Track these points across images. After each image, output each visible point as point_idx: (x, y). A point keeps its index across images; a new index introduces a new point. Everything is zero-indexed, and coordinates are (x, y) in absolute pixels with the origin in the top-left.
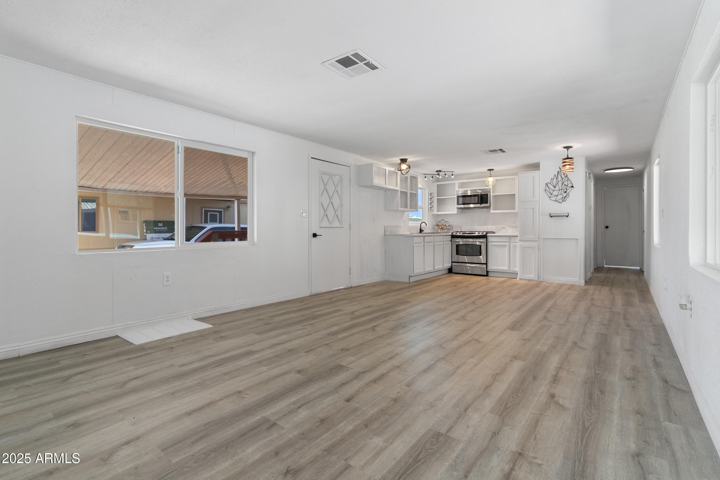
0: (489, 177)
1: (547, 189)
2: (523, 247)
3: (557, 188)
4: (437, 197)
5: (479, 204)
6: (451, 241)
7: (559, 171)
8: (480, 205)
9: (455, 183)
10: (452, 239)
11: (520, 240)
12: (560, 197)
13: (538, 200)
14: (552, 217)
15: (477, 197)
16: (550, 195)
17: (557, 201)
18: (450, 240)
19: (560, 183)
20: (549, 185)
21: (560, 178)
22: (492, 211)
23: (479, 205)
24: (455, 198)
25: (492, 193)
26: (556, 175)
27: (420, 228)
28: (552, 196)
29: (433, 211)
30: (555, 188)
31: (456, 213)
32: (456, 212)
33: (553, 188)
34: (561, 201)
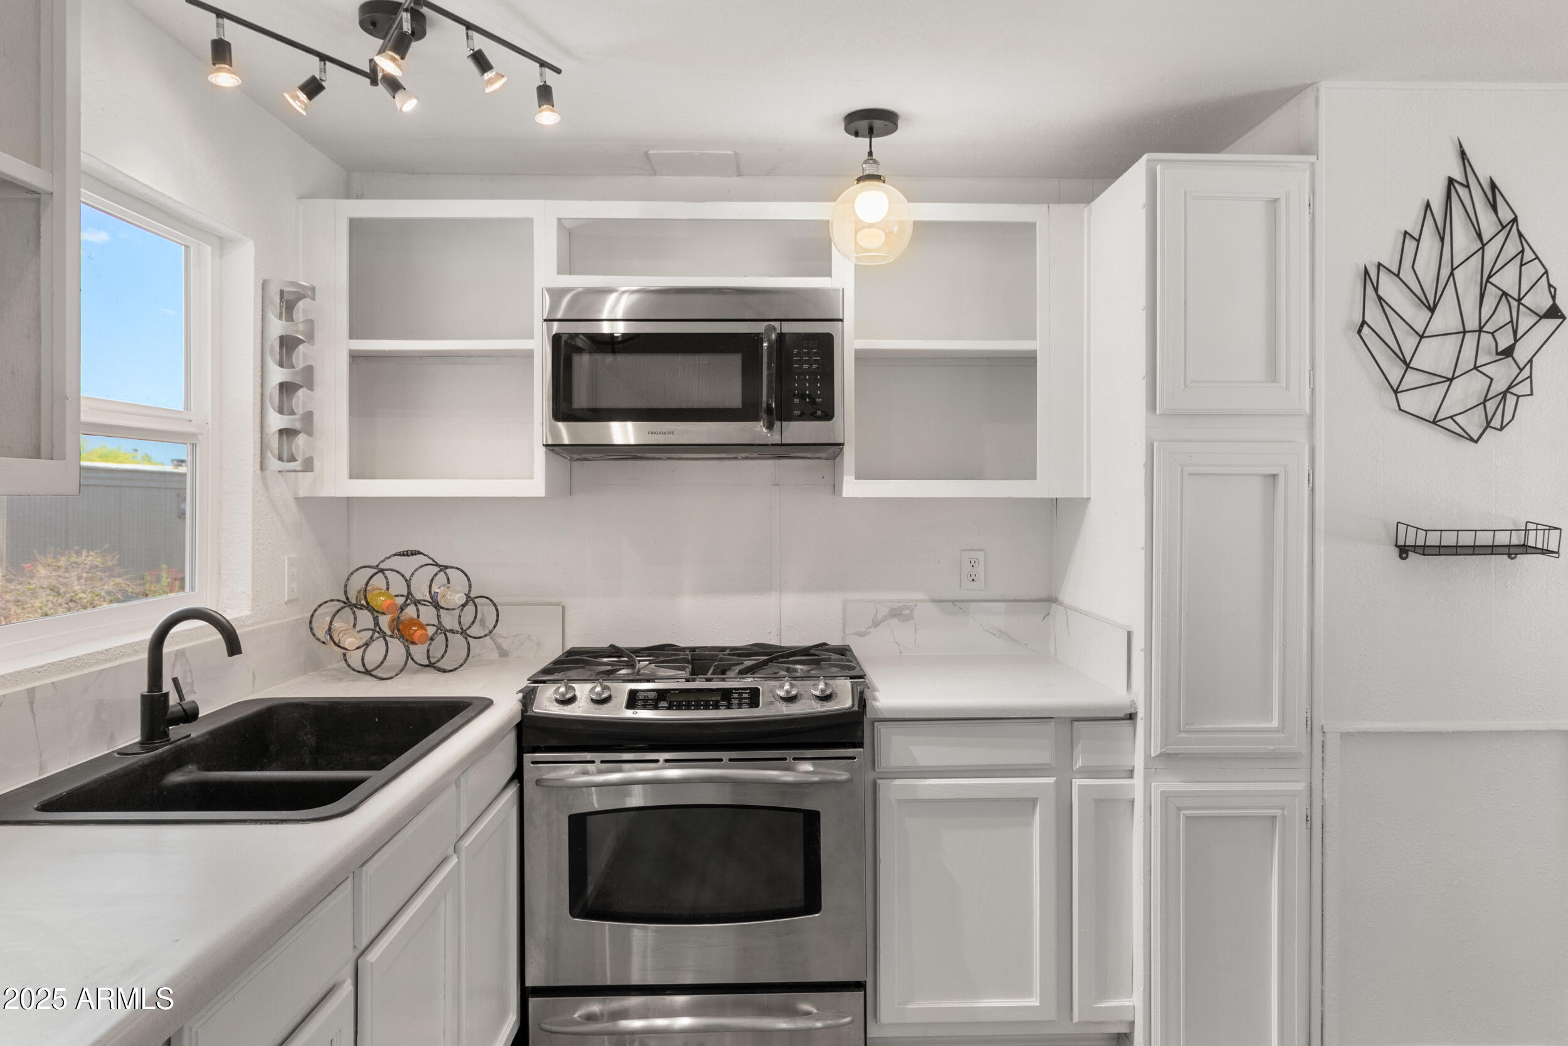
0: (859, 180)
1: (1374, 315)
2: (1187, 818)
3: (1446, 318)
4: (352, 336)
5: (755, 418)
6: (518, 776)
7: (1458, 176)
8: (770, 427)
9: (527, 223)
10: (528, 757)
11: (1165, 756)
12: (1467, 390)
13: (1308, 411)
14: (1404, 551)
15: (734, 362)
16: (1395, 372)
17: (1449, 424)
18: (510, 770)
19: (1469, 278)
20: (1389, 288)
21: (1462, 240)
22: (852, 487)
23: (757, 431)
24: (528, 355)
25: (859, 335)
26: (1437, 207)
27: (144, 688)
28: (1412, 379)
29: (308, 465)
30: (1432, 310)
31: (543, 494)
32: (535, 486)
33: (1418, 317)
34: (1472, 423)
